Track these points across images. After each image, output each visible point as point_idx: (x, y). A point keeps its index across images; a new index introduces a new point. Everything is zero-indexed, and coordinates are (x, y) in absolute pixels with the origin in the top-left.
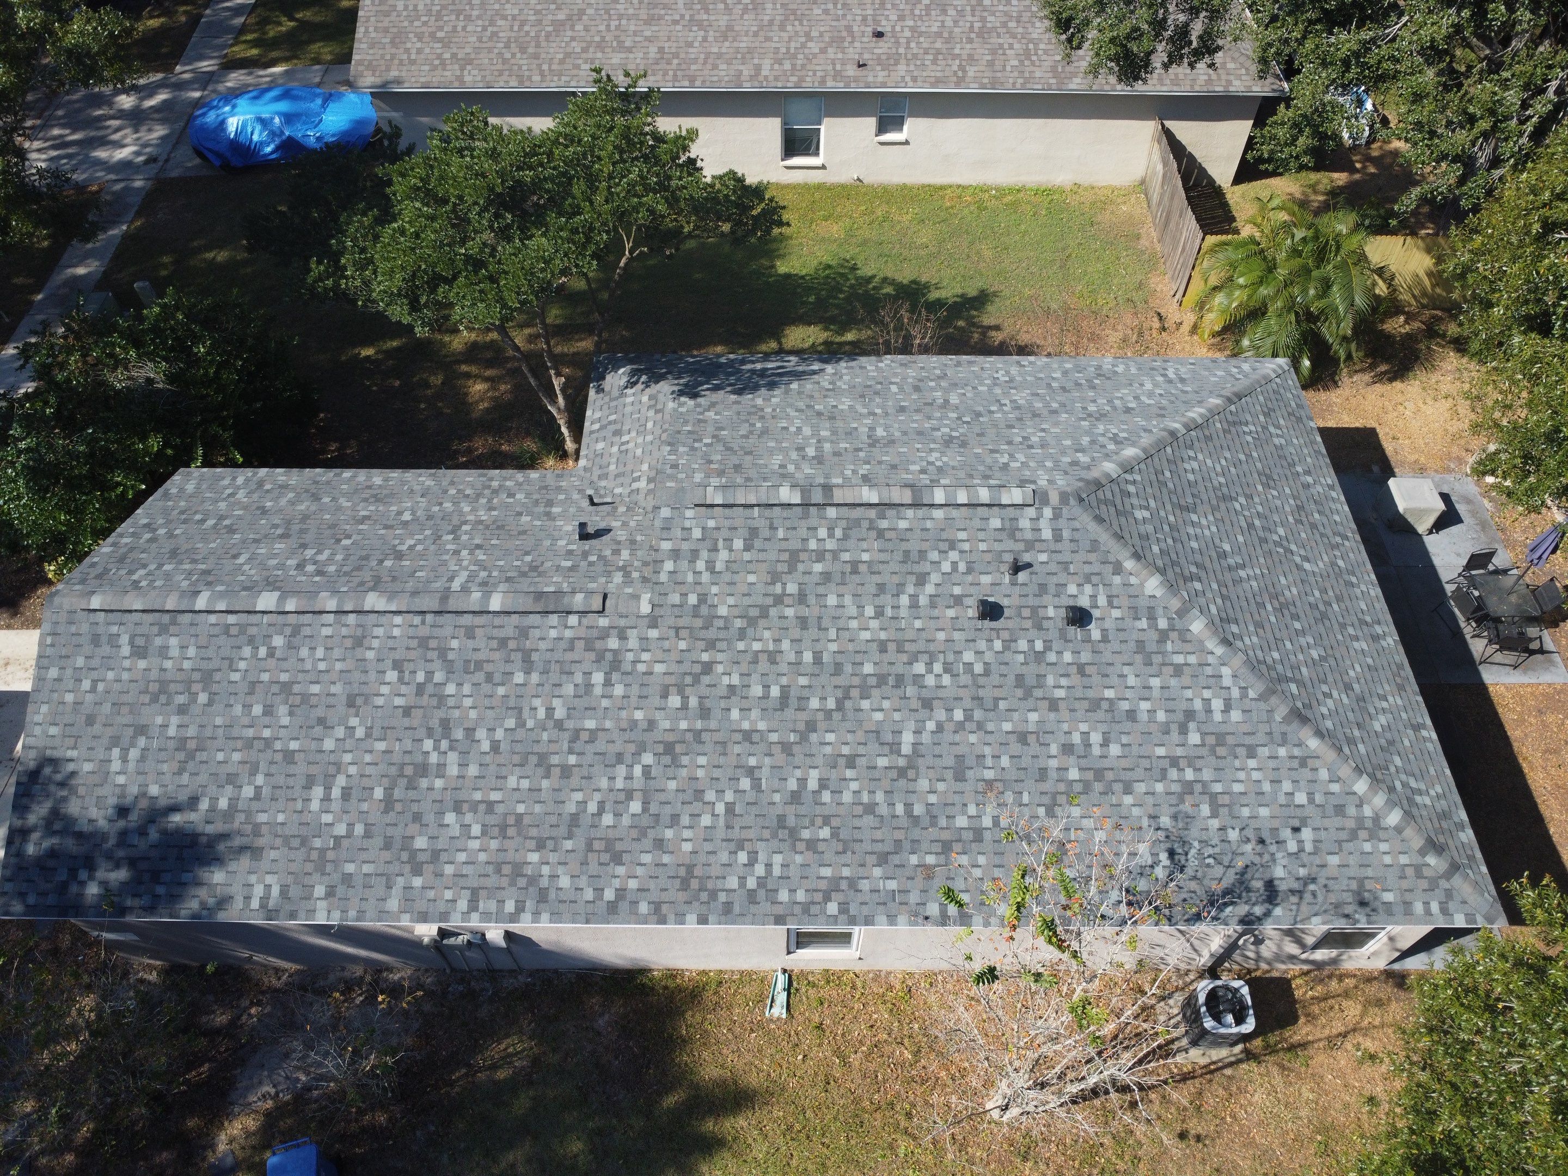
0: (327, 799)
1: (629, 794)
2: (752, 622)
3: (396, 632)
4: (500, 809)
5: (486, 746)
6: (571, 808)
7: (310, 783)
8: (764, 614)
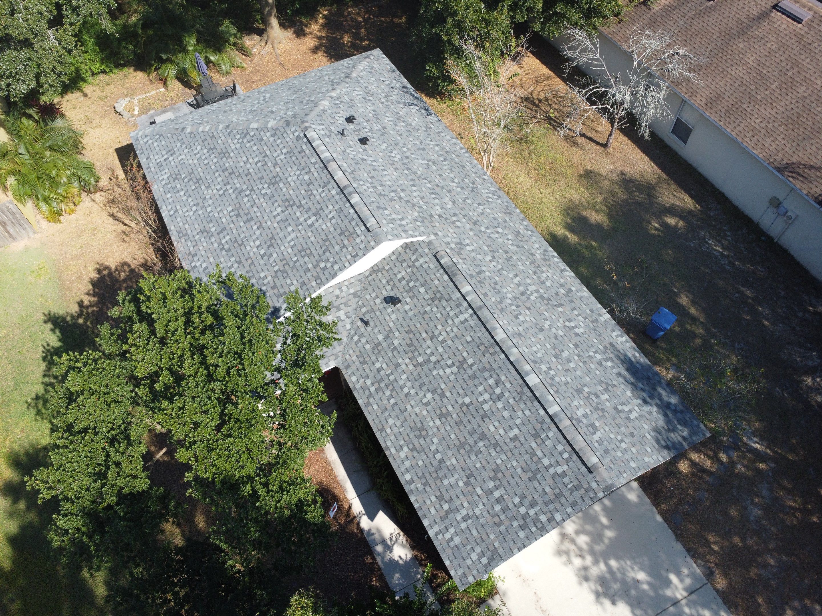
0: (576, 327)
1: (498, 232)
2: (414, 205)
3: (505, 322)
4: (533, 270)
5: (518, 279)
6: (515, 248)
7: (577, 335)
8: (408, 202)
